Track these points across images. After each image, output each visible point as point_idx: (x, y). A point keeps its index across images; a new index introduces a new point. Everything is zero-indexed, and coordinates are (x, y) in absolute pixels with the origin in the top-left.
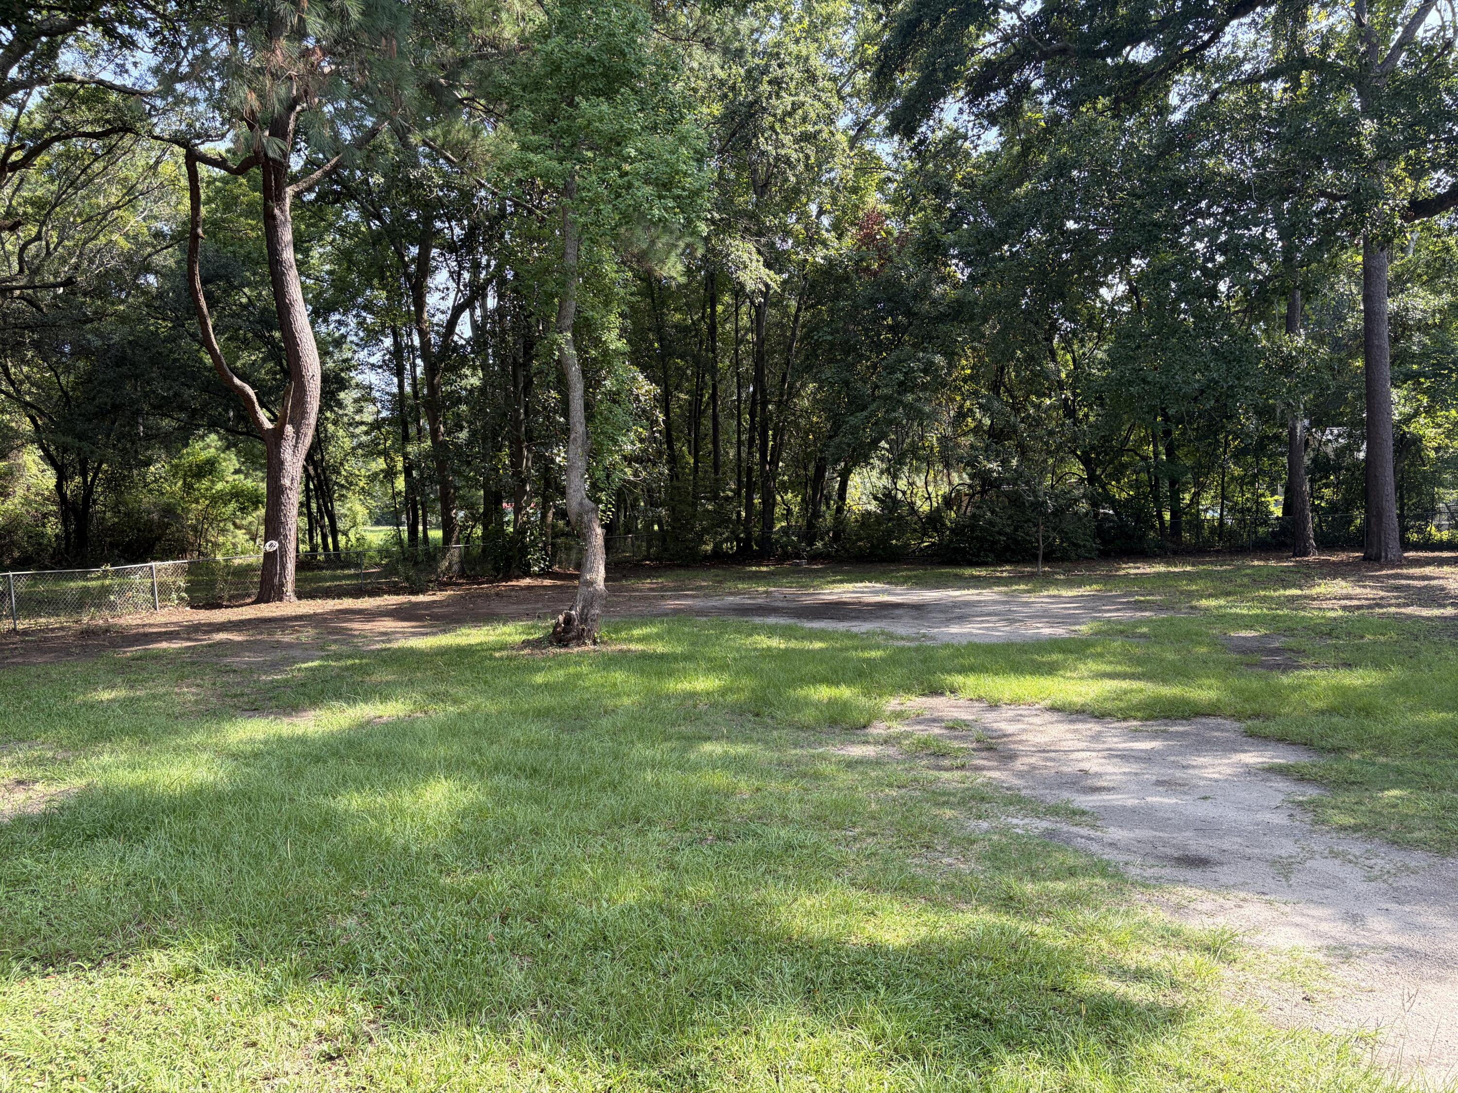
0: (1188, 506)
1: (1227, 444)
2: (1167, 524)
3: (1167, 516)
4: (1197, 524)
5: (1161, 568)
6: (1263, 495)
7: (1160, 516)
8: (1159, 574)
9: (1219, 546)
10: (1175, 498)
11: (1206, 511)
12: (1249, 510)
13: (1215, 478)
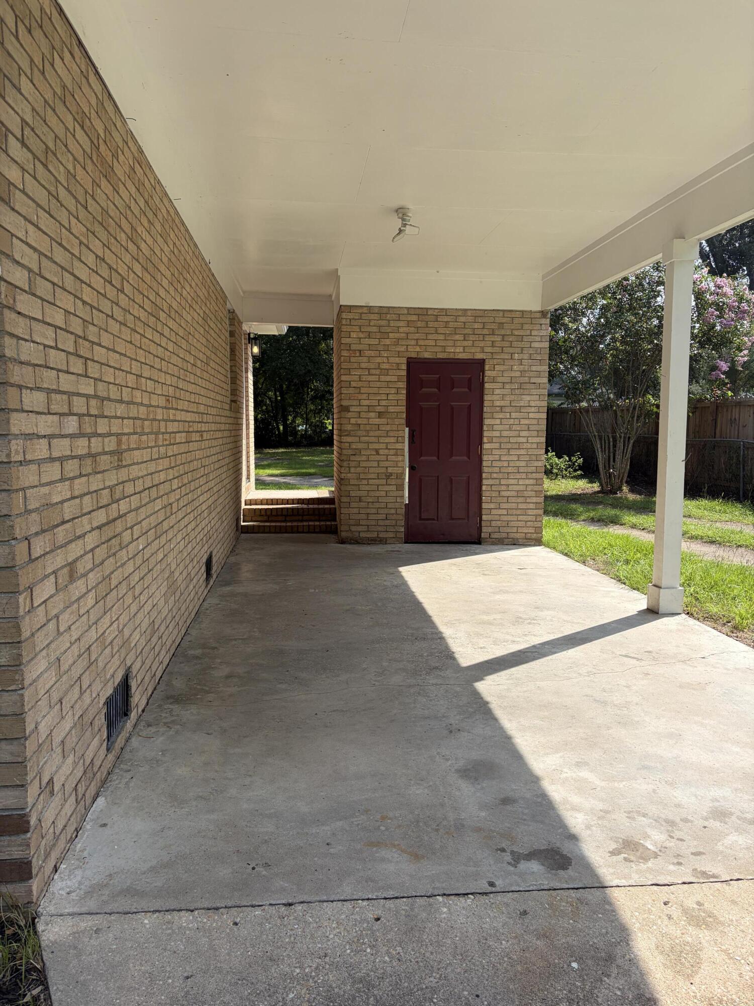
0: (291, 423)
1: (308, 394)
2: (281, 431)
3: (281, 428)
4: (295, 432)
5: (283, 450)
6: (324, 419)
7: (279, 429)
8: (282, 452)
9: (305, 442)
10: (285, 420)
11: (298, 426)
12: (318, 426)
13: (302, 410)
